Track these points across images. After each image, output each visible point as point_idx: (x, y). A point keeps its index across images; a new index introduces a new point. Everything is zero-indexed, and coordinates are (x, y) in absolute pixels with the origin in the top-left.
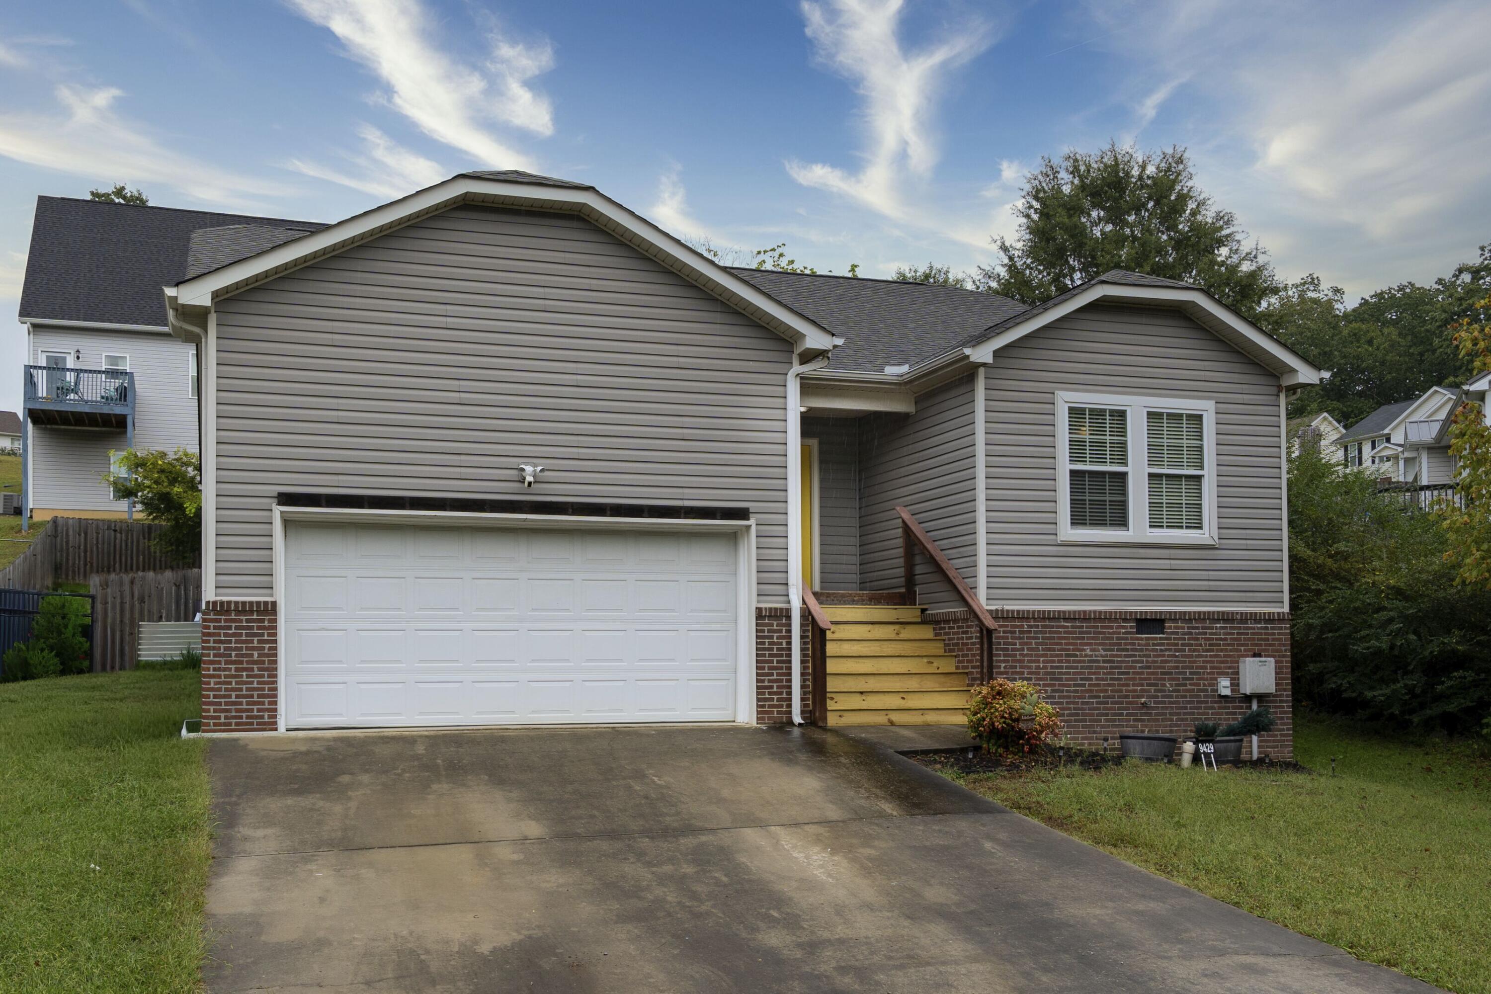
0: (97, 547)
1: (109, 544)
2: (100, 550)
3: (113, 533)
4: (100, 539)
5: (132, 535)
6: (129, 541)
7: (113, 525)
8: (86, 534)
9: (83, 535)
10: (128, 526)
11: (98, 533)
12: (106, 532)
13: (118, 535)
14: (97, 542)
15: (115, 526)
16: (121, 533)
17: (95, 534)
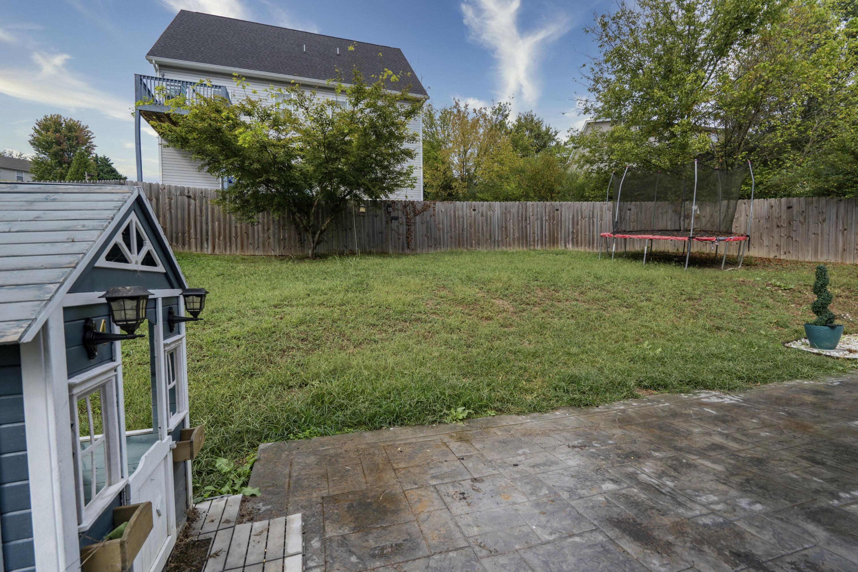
0: (171, 212)
1: (183, 210)
2: (173, 216)
3: (186, 199)
4: (173, 206)
5: (207, 202)
6: (204, 207)
7: (186, 191)
8: (158, 199)
9: (154, 200)
10: (202, 193)
11: (170, 199)
12: (180, 197)
13: (192, 201)
14: (170, 208)
15: (188, 192)
16: (195, 200)
17: (167, 200)
